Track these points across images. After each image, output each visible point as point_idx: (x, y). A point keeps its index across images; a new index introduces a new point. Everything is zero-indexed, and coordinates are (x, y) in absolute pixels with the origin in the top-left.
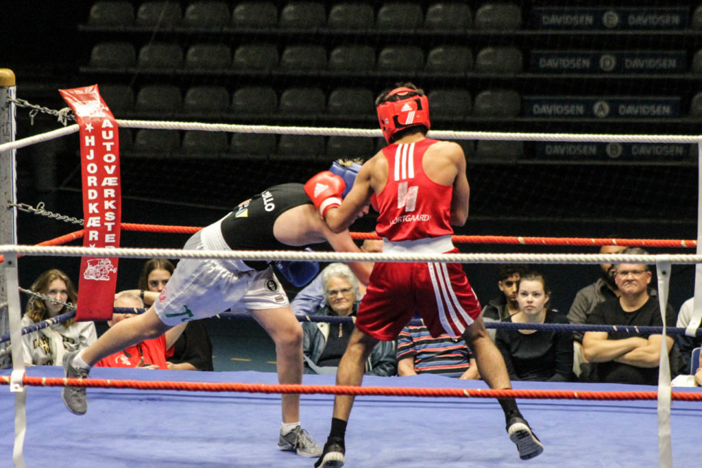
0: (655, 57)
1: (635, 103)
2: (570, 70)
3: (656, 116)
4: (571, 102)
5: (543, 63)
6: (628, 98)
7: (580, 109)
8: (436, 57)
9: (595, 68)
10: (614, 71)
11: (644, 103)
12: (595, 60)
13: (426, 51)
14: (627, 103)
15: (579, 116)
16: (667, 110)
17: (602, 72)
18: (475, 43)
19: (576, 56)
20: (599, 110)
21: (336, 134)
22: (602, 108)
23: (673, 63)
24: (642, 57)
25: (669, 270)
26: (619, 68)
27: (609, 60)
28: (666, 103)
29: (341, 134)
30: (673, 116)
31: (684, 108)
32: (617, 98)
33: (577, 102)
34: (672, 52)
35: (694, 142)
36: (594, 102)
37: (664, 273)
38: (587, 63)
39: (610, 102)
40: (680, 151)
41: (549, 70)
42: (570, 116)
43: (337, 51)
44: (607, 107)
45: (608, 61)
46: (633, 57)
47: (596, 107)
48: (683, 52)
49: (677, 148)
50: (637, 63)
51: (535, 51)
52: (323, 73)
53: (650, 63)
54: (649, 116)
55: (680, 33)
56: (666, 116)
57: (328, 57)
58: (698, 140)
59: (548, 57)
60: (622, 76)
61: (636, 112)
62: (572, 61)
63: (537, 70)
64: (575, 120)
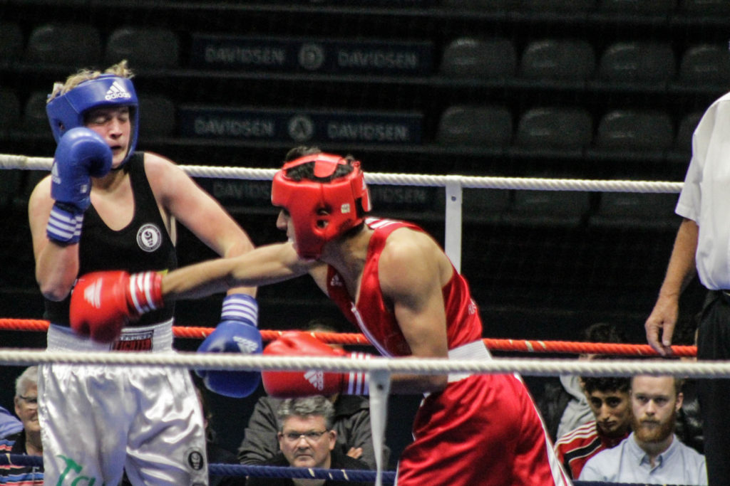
0: (385, 49)
1: (353, 120)
2: (253, 67)
3: (386, 142)
4: (252, 117)
5: (211, 54)
6: (341, 112)
7: (269, 128)
9: (292, 64)
10: (320, 71)
11: (365, 120)
12: (292, 52)
13: (27, 30)
14: (340, 120)
15: (266, 138)
16: (402, 132)
17: (303, 70)
18: (105, 21)
19: (261, 45)
20: (297, 130)
22: (301, 127)
23: (412, 60)
24: (365, 48)
25: (387, 383)
26: (330, 63)
27: (315, 53)
28: (401, 121)
30: (411, 141)
31: (428, 130)
32: (324, 111)
33: (262, 117)
34: (409, 43)
35: (439, 185)
36: (292, 116)
37: (380, 387)
38: (279, 56)
39: (313, 118)
40: (422, 197)
41: (219, 65)
42: (253, 138)
44: (309, 126)
45: (312, 55)
46: (350, 49)
47: (293, 126)
48: (428, 43)
49: (417, 192)
50: (357, 58)
51: (196, 36)
53: (377, 59)
54: (375, 141)
55: (422, 13)
56: (400, 142)
58: (445, 181)
59: (218, 45)
60: (333, 78)
61: (353, 134)
62: (257, 52)
63: (202, 64)
64: (259, 145)
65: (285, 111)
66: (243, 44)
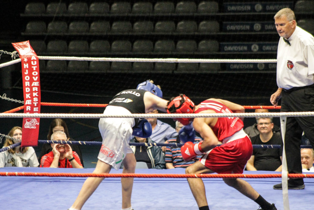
1: (270, 45)
2: (241, 31)
4: (241, 45)
5: (228, 28)
6: (267, 43)
7: (246, 48)
8: (181, 26)
9: (252, 29)
10: (260, 31)
12: (252, 26)
13: (176, 23)
14: (266, 45)
15: (245, 51)
17: (255, 31)
18: (198, 19)
19: (243, 24)
20: (254, 48)
21: (136, 61)
22: (255, 48)
26: (263, 29)
29: (138, 61)
32: (261, 43)
33: (244, 45)
36: (252, 44)
37: (283, 121)
38: (248, 27)
39: (259, 45)
41: (231, 31)
42: (241, 51)
43: (136, 24)
44: (257, 47)
45: (257, 26)
46: (268, 24)
47: (253, 47)
50: (270, 27)
51: (224, 23)
52: (130, 34)
57: (133, 26)
59: (231, 25)
60: (264, 33)
61: (270, 49)
62: (241, 26)
63: (226, 31)
64: (243, 53)
65: (251, 43)
66: (238, 24)
